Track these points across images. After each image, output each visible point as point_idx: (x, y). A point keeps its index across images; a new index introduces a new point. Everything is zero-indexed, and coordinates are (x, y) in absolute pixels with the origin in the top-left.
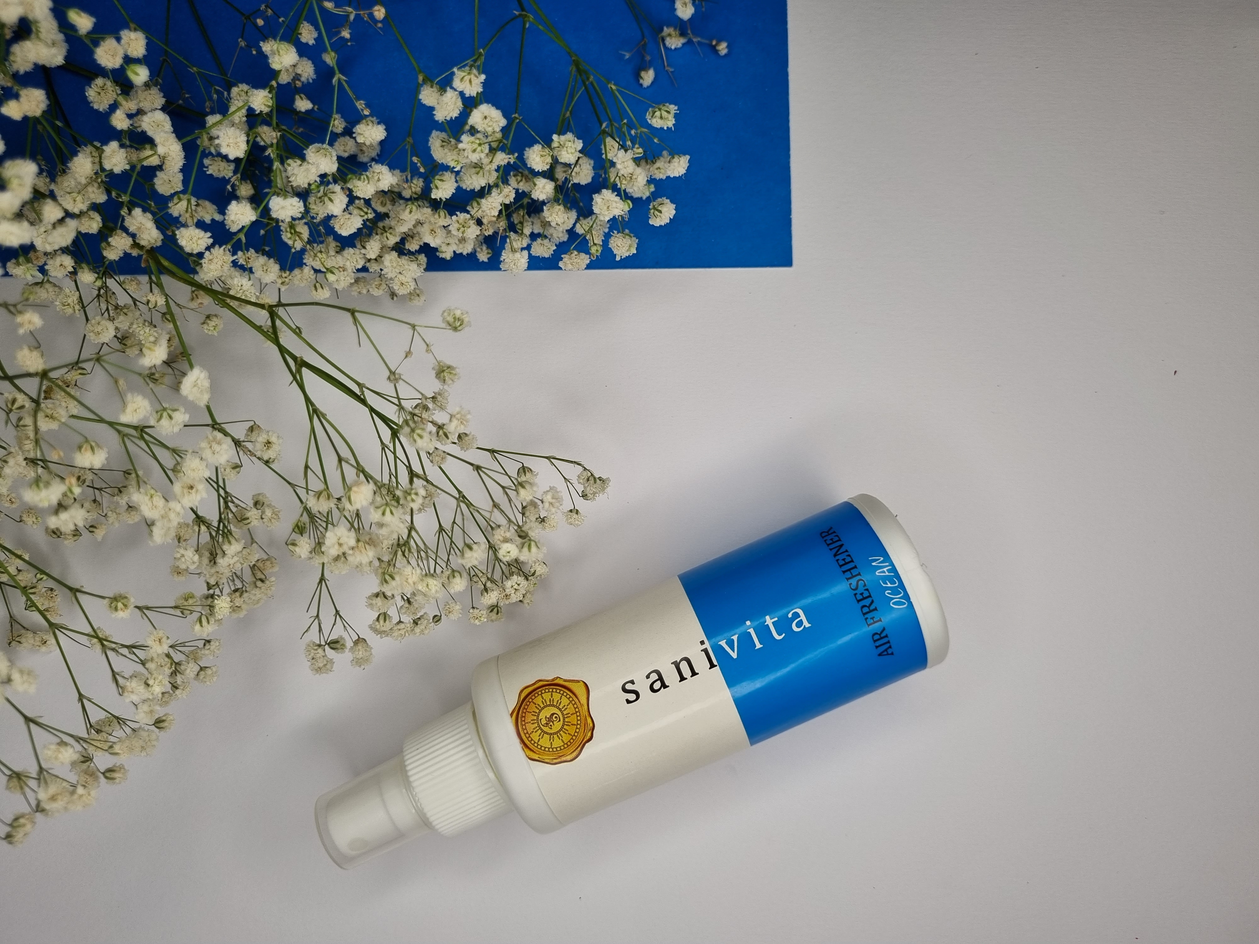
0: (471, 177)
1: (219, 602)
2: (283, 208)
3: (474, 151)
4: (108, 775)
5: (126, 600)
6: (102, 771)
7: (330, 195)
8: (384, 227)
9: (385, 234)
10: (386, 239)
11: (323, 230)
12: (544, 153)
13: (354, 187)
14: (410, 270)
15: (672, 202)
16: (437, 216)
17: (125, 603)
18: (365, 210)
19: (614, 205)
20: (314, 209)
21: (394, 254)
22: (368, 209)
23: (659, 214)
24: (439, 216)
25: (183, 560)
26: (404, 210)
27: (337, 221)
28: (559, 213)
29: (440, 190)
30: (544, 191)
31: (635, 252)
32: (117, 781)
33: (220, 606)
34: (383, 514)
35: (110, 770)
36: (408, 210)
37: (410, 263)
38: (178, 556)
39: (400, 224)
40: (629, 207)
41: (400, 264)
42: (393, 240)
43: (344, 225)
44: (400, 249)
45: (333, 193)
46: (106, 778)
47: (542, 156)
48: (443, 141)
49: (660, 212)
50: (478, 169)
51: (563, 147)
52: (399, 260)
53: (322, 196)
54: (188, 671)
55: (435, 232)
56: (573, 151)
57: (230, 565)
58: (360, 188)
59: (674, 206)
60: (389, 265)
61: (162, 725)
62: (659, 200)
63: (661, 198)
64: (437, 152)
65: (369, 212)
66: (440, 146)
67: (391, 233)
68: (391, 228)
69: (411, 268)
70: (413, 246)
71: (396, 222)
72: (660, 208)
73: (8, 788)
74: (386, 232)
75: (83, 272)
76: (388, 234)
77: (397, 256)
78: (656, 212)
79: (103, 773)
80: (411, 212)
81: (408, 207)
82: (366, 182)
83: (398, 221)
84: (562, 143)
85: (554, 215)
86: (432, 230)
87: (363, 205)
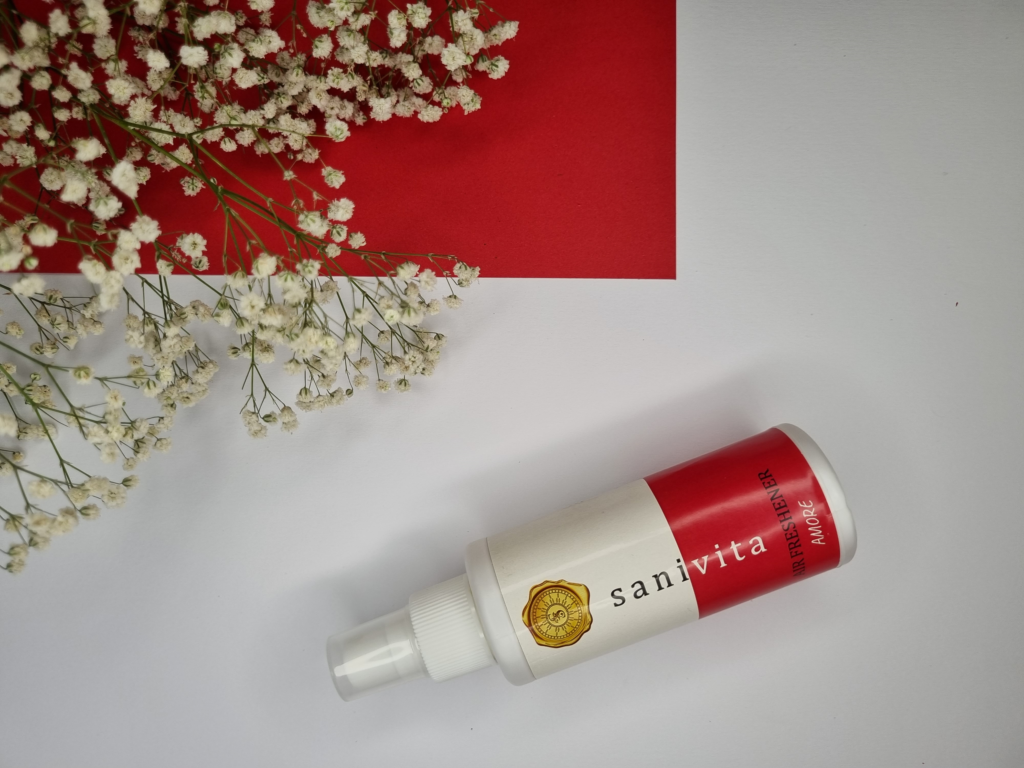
0: (344, 39)
1: (163, 371)
2: (191, 55)
3: (342, 9)
4: (84, 511)
5: (87, 369)
6: (79, 509)
7: (229, 51)
8: (278, 93)
9: (280, 99)
10: (280, 102)
11: (228, 93)
12: (400, 17)
13: (250, 47)
14: (301, 129)
15: (506, 59)
16: (318, 81)
17: (87, 372)
18: (262, 75)
19: (458, 56)
20: (219, 73)
21: (288, 116)
22: (264, 75)
23: (496, 68)
24: (321, 82)
25: (132, 339)
26: (292, 74)
27: (237, 75)
28: (415, 69)
29: (320, 49)
30: (400, 39)
31: (480, 108)
32: (92, 517)
33: (164, 374)
34: (286, 280)
35: (85, 508)
36: (295, 73)
37: (301, 122)
38: (128, 337)
39: (291, 87)
40: (471, 61)
41: (293, 123)
42: (286, 103)
43: (243, 78)
44: (293, 111)
45: (232, 49)
46: (83, 514)
47: (398, 19)
48: (318, 9)
49: (497, 66)
50: (349, 33)
51: (415, 14)
52: (292, 120)
53: (224, 52)
54: (142, 427)
55: (321, 96)
56: (424, 16)
57: (171, 346)
58: (254, 48)
59: (508, 62)
60: (285, 124)
61: (127, 483)
62: (496, 58)
63: (497, 56)
64: (313, 18)
65: (265, 77)
66: (316, 12)
67: (284, 98)
68: (284, 94)
69: (302, 126)
70: (304, 109)
71: (288, 86)
72: (496, 64)
73: (5, 528)
74: (280, 97)
75: (40, 129)
76: (282, 99)
77: (290, 117)
78: (494, 67)
79: (80, 511)
80: (297, 75)
81: (295, 70)
82: (260, 43)
83: (290, 86)
84: (414, 10)
85: (411, 71)
86: (318, 94)
87: (260, 72)
